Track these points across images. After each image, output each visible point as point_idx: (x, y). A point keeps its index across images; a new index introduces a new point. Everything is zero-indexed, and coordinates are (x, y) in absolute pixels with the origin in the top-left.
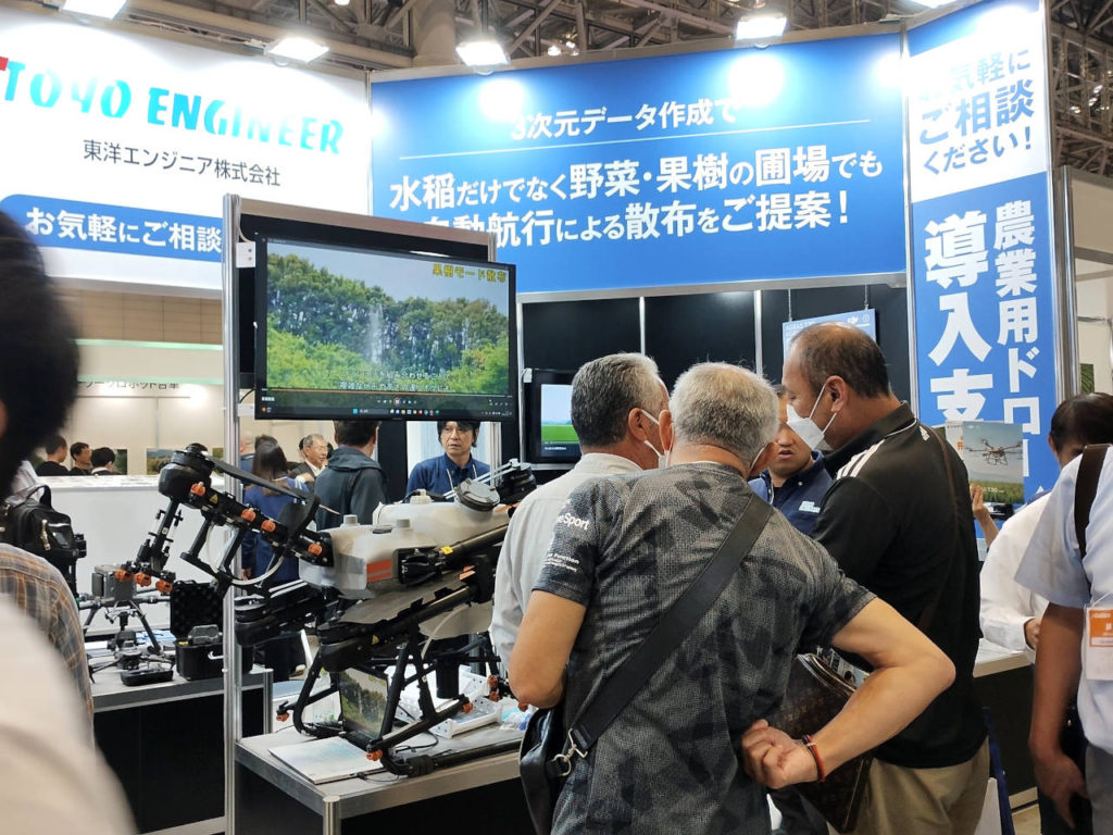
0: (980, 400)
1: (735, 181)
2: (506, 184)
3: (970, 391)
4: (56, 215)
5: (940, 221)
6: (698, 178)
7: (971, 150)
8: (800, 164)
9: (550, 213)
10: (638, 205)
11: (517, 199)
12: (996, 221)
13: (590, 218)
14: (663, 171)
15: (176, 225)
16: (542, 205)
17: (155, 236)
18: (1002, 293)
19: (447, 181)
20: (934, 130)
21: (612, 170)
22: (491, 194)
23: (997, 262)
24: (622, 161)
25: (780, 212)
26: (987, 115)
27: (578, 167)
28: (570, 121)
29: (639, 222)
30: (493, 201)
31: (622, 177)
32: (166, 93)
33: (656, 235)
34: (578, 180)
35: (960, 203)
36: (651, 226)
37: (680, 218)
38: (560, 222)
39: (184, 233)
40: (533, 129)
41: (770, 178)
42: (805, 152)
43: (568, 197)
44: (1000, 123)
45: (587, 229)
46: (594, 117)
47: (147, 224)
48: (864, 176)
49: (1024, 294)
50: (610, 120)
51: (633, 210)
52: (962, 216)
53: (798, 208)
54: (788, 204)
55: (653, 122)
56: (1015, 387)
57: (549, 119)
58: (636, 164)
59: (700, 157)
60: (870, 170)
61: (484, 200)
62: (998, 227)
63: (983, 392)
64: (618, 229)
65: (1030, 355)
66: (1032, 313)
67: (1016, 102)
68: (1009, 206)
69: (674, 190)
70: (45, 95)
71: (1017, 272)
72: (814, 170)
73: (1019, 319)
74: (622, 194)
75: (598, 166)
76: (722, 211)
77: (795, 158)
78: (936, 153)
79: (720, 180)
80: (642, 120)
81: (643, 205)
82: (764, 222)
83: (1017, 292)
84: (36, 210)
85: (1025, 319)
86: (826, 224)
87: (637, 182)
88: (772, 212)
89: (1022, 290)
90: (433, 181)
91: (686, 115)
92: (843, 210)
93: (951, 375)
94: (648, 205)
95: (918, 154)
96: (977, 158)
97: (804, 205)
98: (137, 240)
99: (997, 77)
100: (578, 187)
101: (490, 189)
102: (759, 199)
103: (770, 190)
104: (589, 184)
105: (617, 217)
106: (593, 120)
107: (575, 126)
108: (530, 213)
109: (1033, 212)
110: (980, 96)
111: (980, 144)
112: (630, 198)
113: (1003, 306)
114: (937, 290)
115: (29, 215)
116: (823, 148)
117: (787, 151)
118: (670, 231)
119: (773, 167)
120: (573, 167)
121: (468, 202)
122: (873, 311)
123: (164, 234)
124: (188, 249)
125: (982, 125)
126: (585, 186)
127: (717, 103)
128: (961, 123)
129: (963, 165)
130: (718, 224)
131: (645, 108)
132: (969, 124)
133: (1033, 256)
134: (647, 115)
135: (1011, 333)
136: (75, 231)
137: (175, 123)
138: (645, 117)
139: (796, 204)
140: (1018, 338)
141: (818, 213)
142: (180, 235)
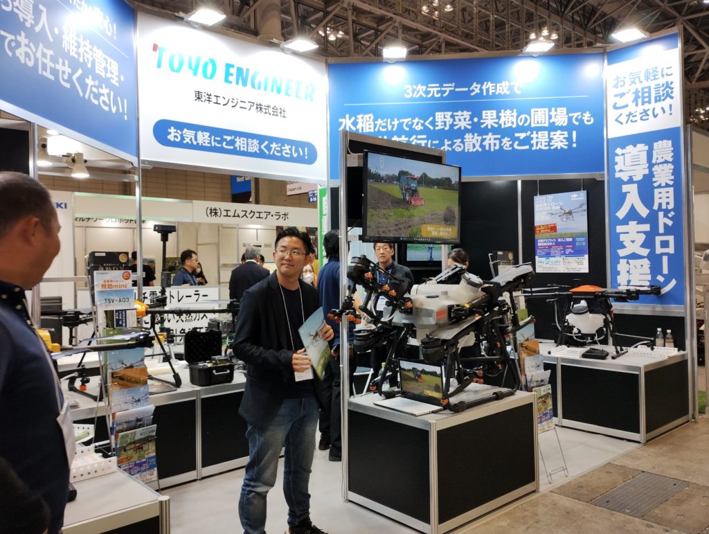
0: (643, 237)
1: (521, 124)
2: (401, 121)
3: (638, 232)
4: (182, 131)
5: (623, 148)
6: (501, 121)
7: (641, 114)
8: (553, 117)
9: (425, 137)
10: (471, 134)
11: (407, 129)
12: (653, 149)
13: (446, 140)
14: (484, 117)
15: (238, 138)
16: (420, 132)
17: (229, 143)
18: (655, 185)
19: (370, 118)
20: (620, 102)
21: (457, 115)
22: (393, 126)
23: (653, 169)
24: (462, 111)
25: (543, 141)
26: (649, 97)
27: (440, 113)
28: (436, 89)
29: (471, 143)
30: (394, 129)
31: (462, 120)
32: (233, 66)
33: (480, 150)
34: (440, 120)
35: (634, 140)
36: (478, 145)
37: (492, 142)
38: (430, 141)
39: (242, 142)
40: (416, 92)
41: (538, 123)
42: (556, 111)
43: (434, 128)
44: (656, 101)
45: (444, 145)
46: (448, 88)
47: (225, 137)
48: (585, 124)
49: (667, 185)
50: (457, 90)
51: (468, 136)
52: (635, 146)
53: (552, 139)
54: (547, 137)
55: (479, 92)
56: (661, 230)
57: (424, 88)
58: (470, 113)
59: (503, 111)
60: (588, 121)
61: (390, 129)
62: (654, 152)
63: (645, 233)
64: (460, 146)
65: (670, 215)
66: (671, 194)
67: (665, 92)
68: (660, 142)
69: (489, 127)
70: (176, 67)
71: (664, 175)
72: (560, 120)
73: (664, 197)
74: (463, 128)
75: (450, 113)
76: (514, 139)
77: (551, 113)
78: (621, 114)
79: (513, 123)
80: (473, 91)
81: (473, 134)
82: (535, 145)
83: (663, 184)
84: (172, 128)
85: (668, 197)
86: (566, 147)
87: (470, 122)
88: (539, 140)
89: (666, 184)
90: (362, 118)
91: (496, 89)
92: (574, 141)
93: (628, 224)
94: (476, 134)
95: (612, 114)
96: (644, 118)
97: (555, 137)
98: (220, 145)
99: (655, 79)
100: (440, 124)
101: (393, 123)
102: (532, 133)
103: (538, 129)
104: (445, 122)
105: (460, 140)
106: (448, 90)
107: (438, 92)
108: (414, 136)
109: (673, 146)
110: (646, 88)
111: (645, 111)
112: (466, 131)
113: (656, 191)
114: (621, 182)
115: (169, 130)
116: (565, 109)
117: (547, 110)
118: (487, 148)
119: (540, 117)
120: (437, 114)
121: (381, 129)
122: (585, 192)
123: (232, 143)
124: (244, 151)
125: (647, 102)
126: (443, 123)
127: (512, 84)
128: (636, 100)
129: (636, 121)
130: (512, 145)
131: (475, 84)
132: (640, 101)
133: (673, 167)
134: (476, 88)
135: (660, 205)
136: (191, 140)
137: (237, 83)
138: (475, 89)
139: (551, 137)
140: (664, 207)
141: (562, 141)
142: (240, 143)
